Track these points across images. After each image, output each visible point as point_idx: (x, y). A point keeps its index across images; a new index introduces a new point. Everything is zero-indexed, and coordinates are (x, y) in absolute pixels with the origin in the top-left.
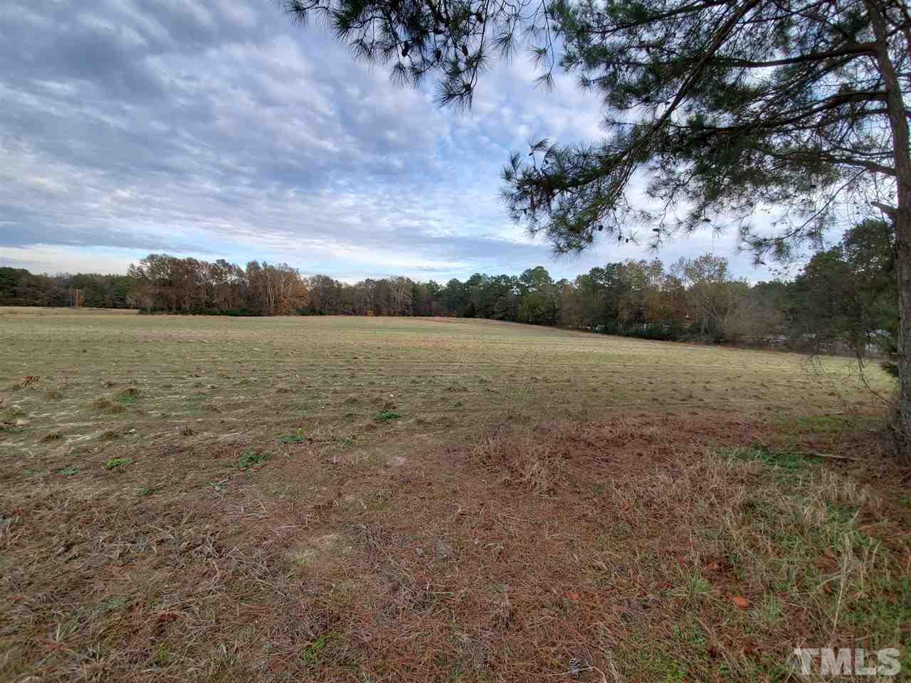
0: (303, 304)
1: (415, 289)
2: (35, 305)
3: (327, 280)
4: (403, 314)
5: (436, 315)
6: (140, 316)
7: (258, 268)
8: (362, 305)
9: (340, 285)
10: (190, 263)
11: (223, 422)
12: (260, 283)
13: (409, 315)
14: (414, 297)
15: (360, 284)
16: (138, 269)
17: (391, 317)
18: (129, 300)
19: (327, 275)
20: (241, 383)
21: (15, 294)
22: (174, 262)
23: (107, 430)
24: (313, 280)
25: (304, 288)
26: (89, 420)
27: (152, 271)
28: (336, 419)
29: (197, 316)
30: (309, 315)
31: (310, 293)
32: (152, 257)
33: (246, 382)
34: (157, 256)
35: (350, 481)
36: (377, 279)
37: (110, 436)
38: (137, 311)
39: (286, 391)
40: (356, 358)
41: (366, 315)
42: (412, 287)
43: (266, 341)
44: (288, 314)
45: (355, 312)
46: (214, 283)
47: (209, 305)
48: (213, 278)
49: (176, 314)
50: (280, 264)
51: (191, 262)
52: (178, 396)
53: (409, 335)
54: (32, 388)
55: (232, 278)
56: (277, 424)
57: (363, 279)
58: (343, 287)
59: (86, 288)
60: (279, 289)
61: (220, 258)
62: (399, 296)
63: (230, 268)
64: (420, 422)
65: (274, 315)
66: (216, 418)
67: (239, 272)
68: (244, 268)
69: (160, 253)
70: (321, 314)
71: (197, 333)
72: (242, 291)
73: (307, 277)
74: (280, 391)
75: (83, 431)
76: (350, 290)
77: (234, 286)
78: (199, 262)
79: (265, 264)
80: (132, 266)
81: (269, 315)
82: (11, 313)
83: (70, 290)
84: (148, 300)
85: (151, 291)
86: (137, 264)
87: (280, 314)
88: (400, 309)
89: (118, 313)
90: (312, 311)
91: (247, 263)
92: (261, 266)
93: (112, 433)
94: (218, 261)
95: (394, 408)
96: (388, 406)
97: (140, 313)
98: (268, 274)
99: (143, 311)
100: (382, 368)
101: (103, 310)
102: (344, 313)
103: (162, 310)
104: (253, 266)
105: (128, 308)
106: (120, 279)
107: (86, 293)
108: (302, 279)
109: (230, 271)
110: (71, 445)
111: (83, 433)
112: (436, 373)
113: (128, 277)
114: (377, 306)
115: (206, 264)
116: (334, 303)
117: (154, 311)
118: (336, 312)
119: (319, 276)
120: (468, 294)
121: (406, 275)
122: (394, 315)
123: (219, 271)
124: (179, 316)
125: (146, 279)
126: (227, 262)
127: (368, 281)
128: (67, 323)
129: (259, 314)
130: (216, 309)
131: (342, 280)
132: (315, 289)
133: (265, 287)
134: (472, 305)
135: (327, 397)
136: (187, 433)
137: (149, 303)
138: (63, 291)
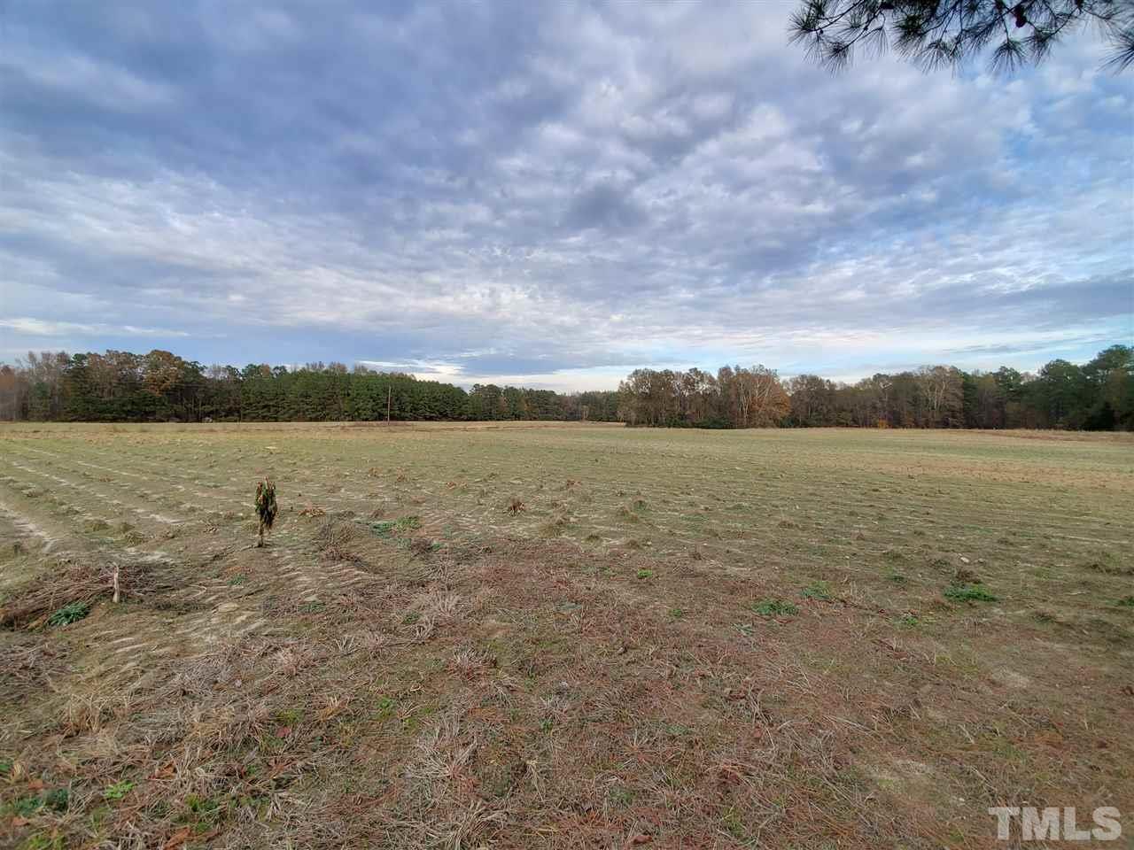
0: (782, 413)
1: (968, 386)
2: (558, 420)
3: (814, 381)
4: (944, 425)
5: (1015, 425)
6: (626, 429)
7: (731, 373)
8: (868, 412)
9: (832, 386)
10: (667, 376)
11: (728, 552)
12: (732, 391)
13: (955, 427)
14: (966, 399)
15: (865, 382)
16: (627, 384)
17: (920, 430)
18: (620, 415)
19: (813, 374)
20: (734, 508)
21: (547, 411)
22: (653, 374)
23: (631, 538)
24: (795, 383)
25: (783, 392)
26: (614, 526)
27: (637, 385)
28: (876, 579)
29: (671, 429)
30: (790, 427)
31: (792, 398)
32: (636, 372)
33: (740, 507)
34: (640, 370)
35: (929, 687)
36: (893, 372)
37: (633, 544)
38: (624, 424)
39: (790, 526)
40: (877, 490)
41: (875, 426)
42: (961, 382)
43: (745, 459)
44: (764, 426)
45: (856, 423)
46: (687, 394)
47: (682, 417)
48: (686, 388)
49: (654, 426)
50: (754, 367)
51: (667, 374)
52: (676, 514)
53: (966, 459)
54: (572, 491)
55: (703, 387)
56: (791, 568)
57: (870, 375)
58: (838, 389)
59: (590, 405)
60: (753, 396)
61: (693, 367)
62: (937, 398)
63: (702, 376)
64: (1045, 618)
65: (747, 427)
66: (721, 546)
67: (711, 381)
68: (715, 376)
69: (642, 368)
70: (806, 425)
71: (676, 447)
72: (713, 402)
73: (788, 378)
74: (783, 524)
75: (614, 535)
76: (849, 392)
77: (706, 396)
78: (674, 373)
79: (737, 369)
80: (622, 382)
81: (742, 427)
82: (546, 426)
83: (580, 407)
84: (633, 414)
85: (635, 405)
86: (625, 381)
87: (754, 426)
88: (937, 417)
89: (610, 426)
90: (794, 422)
91: (718, 369)
92: (733, 370)
93: (635, 542)
94: (690, 370)
95: (977, 582)
96: (964, 576)
97: (627, 426)
98: (741, 379)
99: (629, 424)
100: (931, 510)
101: (599, 424)
102: (839, 424)
103: (643, 422)
104: (725, 372)
105: (619, 421)
106: (614, 394)
107: (591, 409)
108: (781, 382)
109: (702, 380)
110: (607, 547)
111: (613, 538)
112: (1049, 531)
113: (619, 392)
114: (894, 413)
115: (679, 374)
116: (825, 411)
117: (638, 423)
118: (826, 422)
119: (803, 377)
120: (1093, 386)
121: (948, 363)
122: (927, 425)
123: (692, 380)
124: (657, 429)
125: (632, 393)
126: (698, 370)
127: (878, 377)
128: (578, 435)
129: (730, 426)
130: (688, 421)
131: (835, 380)
132: (799, 393)
133: (738, 395)
134: (1107, 405)
135: (850, 544)
136: (696, 556)
137: (633, 416)
138: (575, 407)
